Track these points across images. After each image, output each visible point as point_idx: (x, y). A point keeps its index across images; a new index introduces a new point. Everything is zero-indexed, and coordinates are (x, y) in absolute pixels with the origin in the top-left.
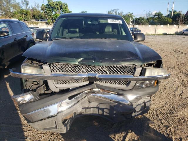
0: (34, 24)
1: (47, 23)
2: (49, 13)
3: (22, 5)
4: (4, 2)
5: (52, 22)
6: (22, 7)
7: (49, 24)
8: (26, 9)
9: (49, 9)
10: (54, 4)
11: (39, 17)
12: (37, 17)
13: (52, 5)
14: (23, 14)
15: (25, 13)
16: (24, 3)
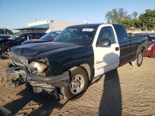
0: (131, 31)
1: (142, 30)
2: (145, 21)
3: (132, 16)
4: (119, 16)
5: (147, 28)
6: (132, 17)
7: (144, 30)
8: (134, 19)
9: (146, 18)
10: (152, 12)
11: (140, 24)
12: (139, 25)
13: (149, 13)
14: (125, 23)
15: (127, 23)
16: (133, 15)
